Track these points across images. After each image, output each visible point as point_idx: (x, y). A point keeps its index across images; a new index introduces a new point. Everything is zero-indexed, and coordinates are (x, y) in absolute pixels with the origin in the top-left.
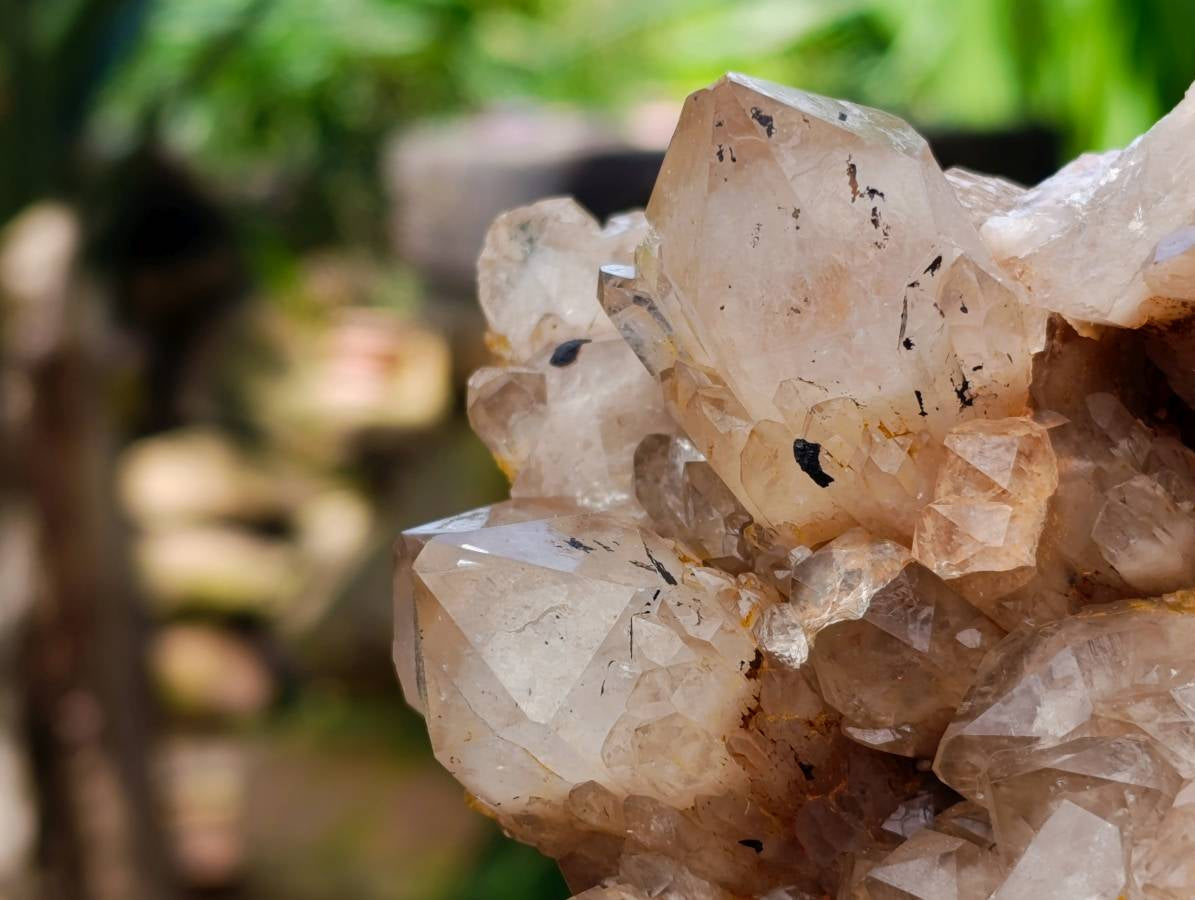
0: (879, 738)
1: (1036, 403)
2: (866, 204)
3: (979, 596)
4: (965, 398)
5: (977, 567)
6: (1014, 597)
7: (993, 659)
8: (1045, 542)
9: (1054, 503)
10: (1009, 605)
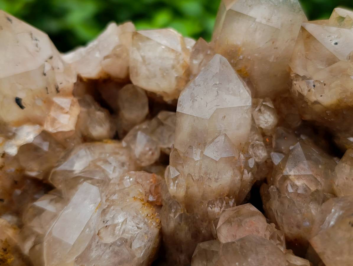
0: (33, 174)
1: (74, 94)
2: (35, 42)
3: (60, 138)
4: (58, 91)
5: (60, 130)
6: (69, 138)
7: (63, 154)
8: (77, 125)
9: (79, 117)
10: (68, 140)
